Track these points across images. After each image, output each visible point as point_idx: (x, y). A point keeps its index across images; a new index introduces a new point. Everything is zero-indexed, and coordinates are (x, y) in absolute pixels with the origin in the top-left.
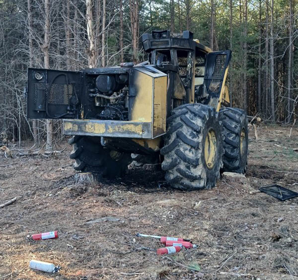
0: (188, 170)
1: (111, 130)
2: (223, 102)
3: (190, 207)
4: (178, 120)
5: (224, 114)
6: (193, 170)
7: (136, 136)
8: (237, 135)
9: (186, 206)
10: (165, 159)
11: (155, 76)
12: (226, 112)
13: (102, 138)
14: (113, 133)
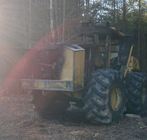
0: (99, 112)
1: (48, 86)
2: (134, 69)
3: (90, 136)
4: (94, 80)
5: (132, 76)
6: (102, 112)
7: (62, 90)
8: (139, 90)
9: (87, 135)
10: (85, 105)
11: (75, 50)
12: (133, 75)
13: (43, 91)
14: (49, 88)
